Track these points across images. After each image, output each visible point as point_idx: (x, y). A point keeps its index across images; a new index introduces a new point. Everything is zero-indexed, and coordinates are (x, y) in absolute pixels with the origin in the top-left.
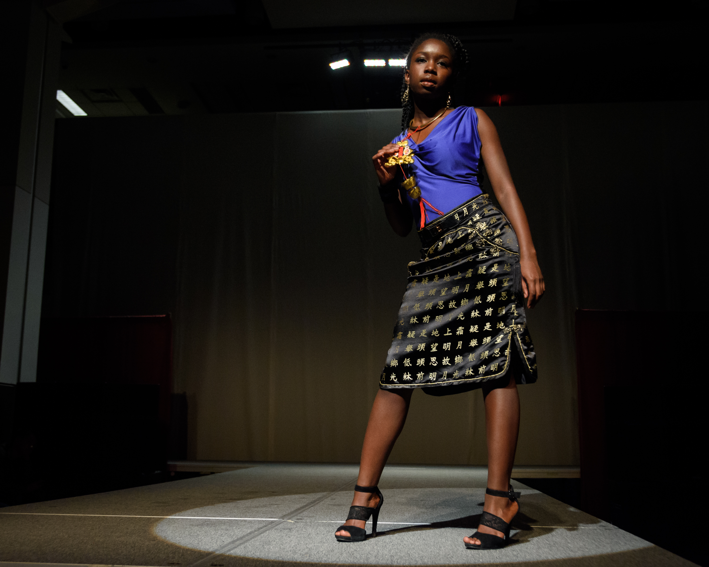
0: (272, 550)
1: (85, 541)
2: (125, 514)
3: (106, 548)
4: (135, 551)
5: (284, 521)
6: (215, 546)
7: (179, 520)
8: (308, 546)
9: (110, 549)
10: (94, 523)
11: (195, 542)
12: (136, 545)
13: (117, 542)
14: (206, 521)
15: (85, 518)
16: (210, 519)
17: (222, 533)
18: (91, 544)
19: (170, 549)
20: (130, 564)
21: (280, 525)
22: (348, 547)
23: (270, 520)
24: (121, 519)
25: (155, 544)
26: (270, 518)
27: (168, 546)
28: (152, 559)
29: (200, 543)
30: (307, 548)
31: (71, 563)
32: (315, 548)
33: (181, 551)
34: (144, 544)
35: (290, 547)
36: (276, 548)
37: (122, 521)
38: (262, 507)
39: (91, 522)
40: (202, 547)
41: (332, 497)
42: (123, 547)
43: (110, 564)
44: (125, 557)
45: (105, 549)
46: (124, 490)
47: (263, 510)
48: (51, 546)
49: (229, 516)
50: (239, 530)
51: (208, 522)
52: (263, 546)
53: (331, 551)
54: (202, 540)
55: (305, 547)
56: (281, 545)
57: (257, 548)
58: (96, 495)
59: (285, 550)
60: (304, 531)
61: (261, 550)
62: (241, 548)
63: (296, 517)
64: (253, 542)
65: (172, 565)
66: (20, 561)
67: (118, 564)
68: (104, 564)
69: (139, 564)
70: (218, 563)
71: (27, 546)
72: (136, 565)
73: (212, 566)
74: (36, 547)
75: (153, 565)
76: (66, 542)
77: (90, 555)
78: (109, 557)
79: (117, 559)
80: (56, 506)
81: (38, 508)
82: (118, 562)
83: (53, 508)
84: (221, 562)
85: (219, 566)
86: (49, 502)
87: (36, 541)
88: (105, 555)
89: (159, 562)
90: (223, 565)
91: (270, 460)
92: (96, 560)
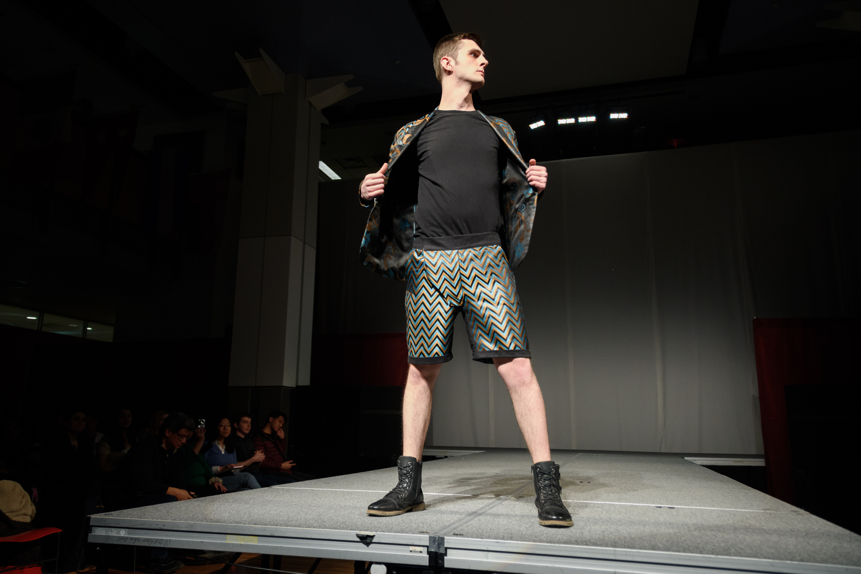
0: (501, 522)
1: (354, 512)
2: (382, 490)
4: (393, 521)
6: (455, 518)
8: (531, 521)
10: (359, 497)
15: (352, 493)
17: (459, 507)
18: (358, 515)
19: (419, 520)
20: (389, 531)
21: (506, 502)
24: (380, 494)
28: (406, 528)
29: (443, 516)
30: (530, 522)
33: (428, 522)
36: (505, 522)
37: (380, 495)
38: (489, 486)
39: (357, 496)
40: (445, 519)
43: (374, 531)
44: (385, 526)
46: (380, 470)
48: (328, 515)
49: (463, 493)
50: (472, 505)
55: (528, 521)
56: (508, 519)
58: (359, 474)
59: (512, 523)
60: (526, 508)
61: (492, 523)
62: (476, 521)
63: (518, 495)
65: (422, 533)
67: (380, 532)
68: (370, 531)
69: (396, 532)
70: (458, 533)
71: (310, 515)
72: (394, 533)
73: (454, 536)
74: (317, 517)
75: (408, 533)
76: (339, 512)
77: (358, 523)
78: (373, 525)
79: (379, 527)
80: (329, 482)
81: (316, 484)
82: (380, 530)
83: (327, 484)
84: (461, 533)
85: (460, 536)
86: (324, 479)
87: (316, 511)
88: (370, 524)
89: (411, 530)
90: (463, 535)
91: (491, 446)
92: (363, 527)
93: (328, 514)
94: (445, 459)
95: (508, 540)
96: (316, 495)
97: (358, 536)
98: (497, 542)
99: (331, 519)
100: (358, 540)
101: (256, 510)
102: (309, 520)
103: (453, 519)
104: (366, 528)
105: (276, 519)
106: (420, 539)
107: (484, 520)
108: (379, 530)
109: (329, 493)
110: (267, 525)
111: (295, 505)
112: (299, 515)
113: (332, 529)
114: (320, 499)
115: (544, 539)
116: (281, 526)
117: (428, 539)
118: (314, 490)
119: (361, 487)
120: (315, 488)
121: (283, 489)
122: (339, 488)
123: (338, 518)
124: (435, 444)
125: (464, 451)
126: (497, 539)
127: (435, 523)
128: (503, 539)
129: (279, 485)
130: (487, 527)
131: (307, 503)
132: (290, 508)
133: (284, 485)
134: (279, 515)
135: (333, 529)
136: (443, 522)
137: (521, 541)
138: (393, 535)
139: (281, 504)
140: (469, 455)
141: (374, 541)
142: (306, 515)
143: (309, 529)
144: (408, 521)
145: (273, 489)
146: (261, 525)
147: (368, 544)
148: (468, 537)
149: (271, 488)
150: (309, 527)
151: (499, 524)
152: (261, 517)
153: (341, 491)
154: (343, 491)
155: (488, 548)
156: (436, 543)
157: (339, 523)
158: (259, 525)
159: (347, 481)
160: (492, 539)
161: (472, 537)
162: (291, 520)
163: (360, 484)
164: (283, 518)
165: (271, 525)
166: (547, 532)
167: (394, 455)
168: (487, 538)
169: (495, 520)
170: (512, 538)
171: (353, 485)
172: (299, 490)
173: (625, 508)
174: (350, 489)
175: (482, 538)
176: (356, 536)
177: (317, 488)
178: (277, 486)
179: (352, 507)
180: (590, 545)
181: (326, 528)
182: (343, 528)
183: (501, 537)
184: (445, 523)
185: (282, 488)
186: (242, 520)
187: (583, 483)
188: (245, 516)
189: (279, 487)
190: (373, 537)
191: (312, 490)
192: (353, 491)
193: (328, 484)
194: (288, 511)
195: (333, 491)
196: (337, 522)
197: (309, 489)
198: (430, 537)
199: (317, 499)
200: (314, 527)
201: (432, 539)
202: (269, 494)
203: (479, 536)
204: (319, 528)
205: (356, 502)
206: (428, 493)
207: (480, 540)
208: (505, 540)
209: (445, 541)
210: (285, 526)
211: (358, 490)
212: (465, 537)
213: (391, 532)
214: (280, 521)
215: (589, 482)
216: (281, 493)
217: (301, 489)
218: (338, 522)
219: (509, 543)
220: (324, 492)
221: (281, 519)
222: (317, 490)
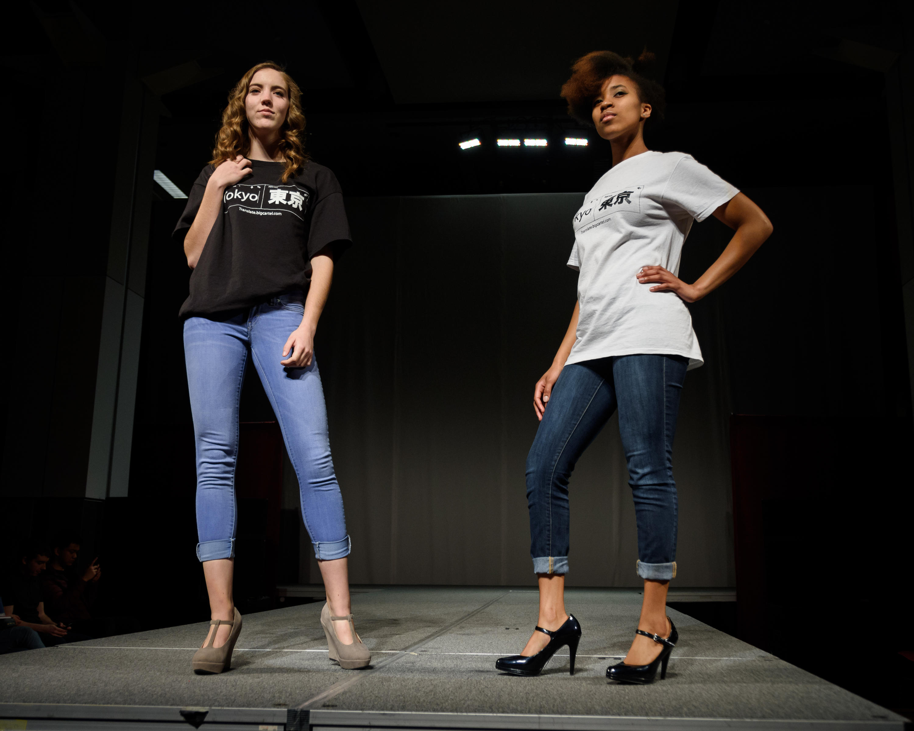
0: (392, 687)
1: (180, 679)
3: (203, 687)
5: (406, 654)
6: (327, 684)
7: (287, 653)
8: (433, 683)
9: (208, 688)
11: (306, 680)
12: (238, 684)
13: (216, 680)
14: (318, 655)
16: (323, 652)
18: (186, 683)
19: (276, 688)
20: (230, 705)
21: (402, 658)
22: (478, 684)
23: (391, 653)
25: (259, 683)
26: (390, 650)
27: (274, 684)
28: (256, 699)
29: (311, 681)
30: (432, 685)
31: (162, 705)
32: (440, 685)
33: (289, 690)
34: (246, 682)
35: (413, 684)
36: (397, 686)
38: (381, 637)
40: (313, 685)
41: (461, 625)
42: (223, 686)
43: (207, 706)
44: (224, 698)
45: (201, 689)
47: (383, 641)
48: (140, 686)
51: (321, 656)
52: (382, 682)
53: (459, 688)
54: (312, 677)
55: (430, 683)
56: (403, 682)
57: (375, 685)
58: (194, 625)
59: (407, 687)
61: (380, 688)
62: (358, 686)
63: (420, 649)
64: (371, 679)
65: (278, 706)
66: (104, 704)
67: (216, 706)
68: (200, 706)
69: (240, 706)
70: (330, 704)
71: (113, 685)
72: (236, 707)
73: (324, 708)
74: (123, 687)
75: (257, 707)
76: (158, 680)
77: (184, 695)
78: (206, 697)
79: (216, 700)
80: (147, 638)
81: (127, 641)
82: (217, 704)
83: (144, 640)
84: (335, 703)
85: (331, 708)
86: (140, 633)
87: (123, 680)
88: (202, 695)
89: (263, 703)
90: (336, 706)
91: (391, 583)
92: (192, 701)
93: (140, 684)
95: (398, 710)
96: (124, 656)
97: (183, 713)
98: (384, 714)
99: (144, 690)
100: (182, 718)
101: (28, 680)
102: (110, 693)
103: (325, 684)
104: (196, 702)
105: (59, 693)
106: (274, 714)
107: (369, 684)
108: (215, 704)
109: (146, 653)
110: (43, 702)
111: (90, 671)
112: (95, 686)
113: (143, 705)
114: (131, 662)
115: (448, 707)
116: (66, 703)
117: (286, 714)
118: (124, 649)
119: (195, 644)
120: (124, 647)
121: (75, 648)
122: (161, 646)
123: (154, 689)
126: (383, 710)
127: (298, 691)
128: (391, 709)
129: (69, 644)
130: (371, 694)
131: (110, 668)
132: (82, 677)
133: (78, 643)
134: (64, 687)
135: (145, 704)
136: (310, 689)
137: (417, 711)
138: (235, 711)
139: (69, 671)
141: (207, 719)
142: (106, 686)
143: (109, 705)
144: (259, 689)
145: (59, 649)
146: (34, 702)
147: (197, 725)
148: (343, 709)
149: (56, 648)
150: (108, 703)
151: (389, 689)
152: (35, 691)
153: (165, 649)
154: (167, 650)
155: (370, 723)
156: (298, 719)
157: (155, 697)
158: (30, 702)
159: (175, 636)
160: (377, 710)
161: (349, 709)
162: (82, 693)
163: (195, 639)
164: (69, 692)
165: (50, 702)
166: (453, 697)
168: (369, 709)
169: (385, 683)
170: (404, 707)
171: (184, 641)
172: (100, 650)
173: (560, 661)
174: (178, 647)
175: (362, 710)
176: (180, 714)
177: (127, 647)
178: (66, 644)
179: (179, 673)
180: (508, 713)
181: (135, 703)
182: (161, 702)
183: (390, 707)
184: (312, 690)
185: (73, 648)
186: (4, 695)
188: (9, 691)
189: (70, 646)
190: (205, 714)
191: (120, 649)
192: (183, 650)
193: (146, 640)
194: (79, 681)
195: (151, 650)
196: (152, 695)
197: (115, 649)
198: (289, 711)
199: (126, 662)
200: (116, 703)
201: (292, 714)
202: (52, 657)
203: (360, 706)
204: (124, 704)
205: (185, 666)
206: (293, 649)
207: (361, 712)
208: (394, 711)
209: (311, 715)
210: (71, 703)
211: (190, 647)
212: (339, 709)
213: (232, 706)
214: (64, 696)
215: (517, 629)
216: (70, 654)
217: (103, 649)
218: (155, 694)
219: (399, 714)
220: (138, 652)
221: (66, 692)
222: (127, 650)
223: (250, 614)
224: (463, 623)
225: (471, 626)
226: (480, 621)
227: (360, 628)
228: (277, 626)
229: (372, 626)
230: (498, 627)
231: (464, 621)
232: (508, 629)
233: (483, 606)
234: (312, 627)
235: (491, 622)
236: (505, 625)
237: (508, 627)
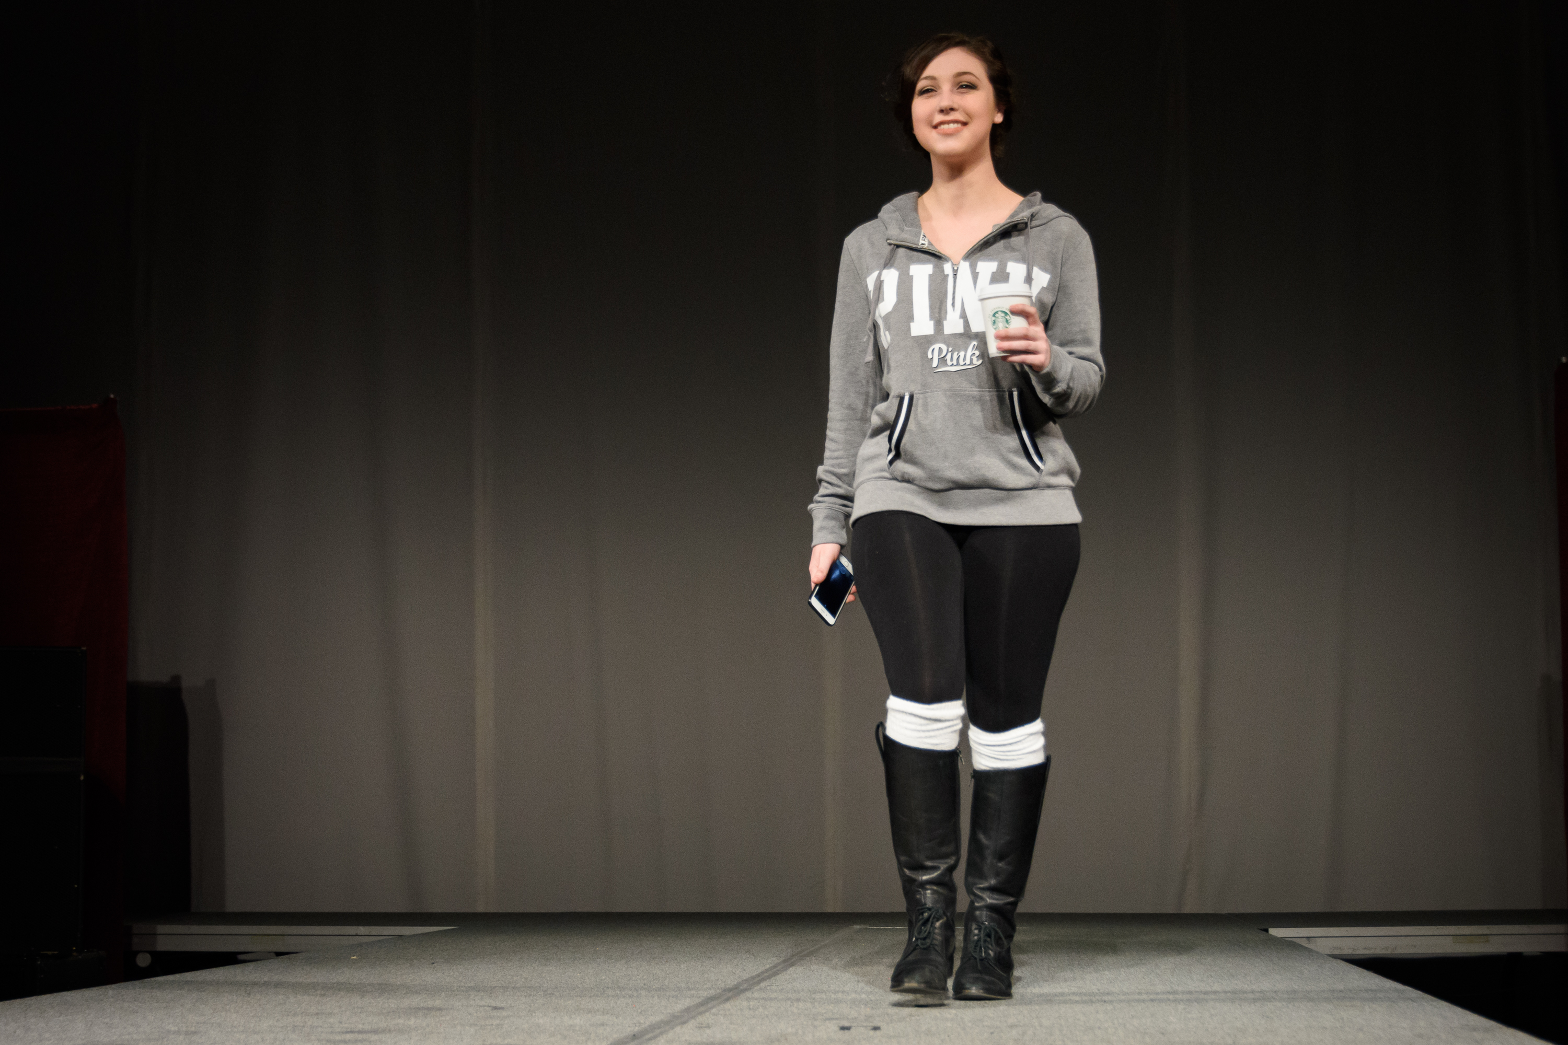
41: (700, 1019)
91: (480, 908)
94: (276, 963)
124: (233, 905)
125: (362, 930)
140: (379, 941)
167: (50, 953)
187: (852, 1030)
215: (876, 1028)
223: (48, 996)
224: (707, 1014)
225: (731, 1023)
226: (761, 1010)
227: (390, 1030)
228: (132, 1025)
229: (424, 1024)
230: (816, 1023)
231: (712, 1008)
232: (848, 1028)
233: (767, 970)
234: (241, 1029)
235: (795, 1011)
236: (837, 1019)
237: (846, 1024)
